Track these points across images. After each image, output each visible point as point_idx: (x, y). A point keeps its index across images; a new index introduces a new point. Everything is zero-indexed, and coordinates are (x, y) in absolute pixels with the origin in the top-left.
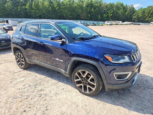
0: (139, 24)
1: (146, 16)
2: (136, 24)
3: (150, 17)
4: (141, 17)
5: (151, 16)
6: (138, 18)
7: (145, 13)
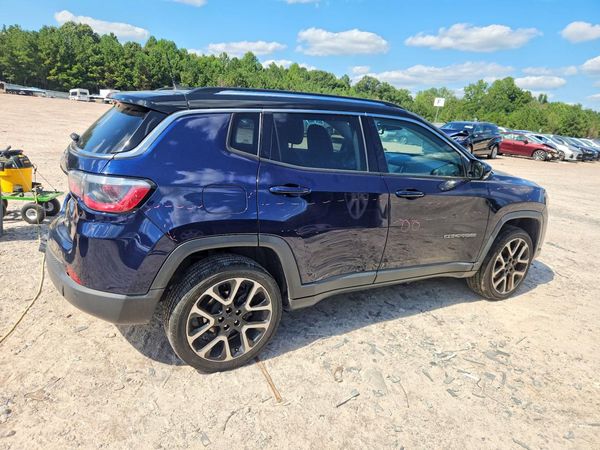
0: (28, 93)
1: (48, 62)
2: (18, 92)
3: (60, 70)
4: (29, 66)
5: (66, 66)
6: (17, 65)
7: (41, 51)
